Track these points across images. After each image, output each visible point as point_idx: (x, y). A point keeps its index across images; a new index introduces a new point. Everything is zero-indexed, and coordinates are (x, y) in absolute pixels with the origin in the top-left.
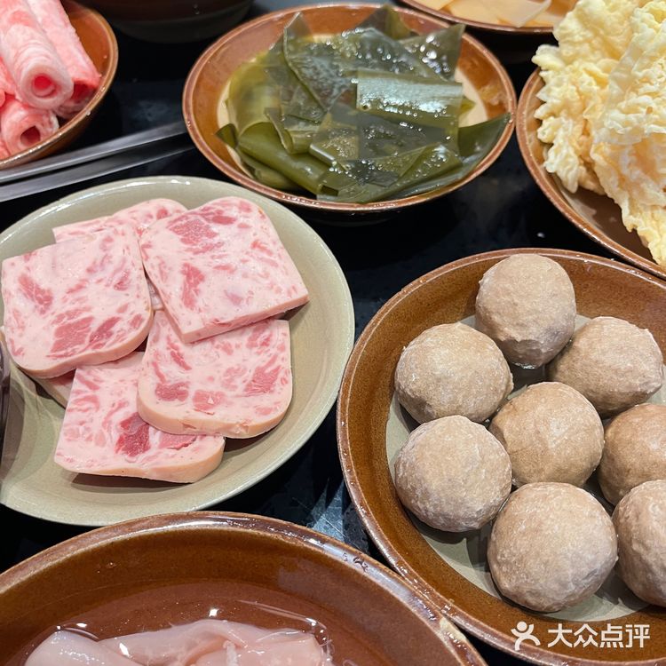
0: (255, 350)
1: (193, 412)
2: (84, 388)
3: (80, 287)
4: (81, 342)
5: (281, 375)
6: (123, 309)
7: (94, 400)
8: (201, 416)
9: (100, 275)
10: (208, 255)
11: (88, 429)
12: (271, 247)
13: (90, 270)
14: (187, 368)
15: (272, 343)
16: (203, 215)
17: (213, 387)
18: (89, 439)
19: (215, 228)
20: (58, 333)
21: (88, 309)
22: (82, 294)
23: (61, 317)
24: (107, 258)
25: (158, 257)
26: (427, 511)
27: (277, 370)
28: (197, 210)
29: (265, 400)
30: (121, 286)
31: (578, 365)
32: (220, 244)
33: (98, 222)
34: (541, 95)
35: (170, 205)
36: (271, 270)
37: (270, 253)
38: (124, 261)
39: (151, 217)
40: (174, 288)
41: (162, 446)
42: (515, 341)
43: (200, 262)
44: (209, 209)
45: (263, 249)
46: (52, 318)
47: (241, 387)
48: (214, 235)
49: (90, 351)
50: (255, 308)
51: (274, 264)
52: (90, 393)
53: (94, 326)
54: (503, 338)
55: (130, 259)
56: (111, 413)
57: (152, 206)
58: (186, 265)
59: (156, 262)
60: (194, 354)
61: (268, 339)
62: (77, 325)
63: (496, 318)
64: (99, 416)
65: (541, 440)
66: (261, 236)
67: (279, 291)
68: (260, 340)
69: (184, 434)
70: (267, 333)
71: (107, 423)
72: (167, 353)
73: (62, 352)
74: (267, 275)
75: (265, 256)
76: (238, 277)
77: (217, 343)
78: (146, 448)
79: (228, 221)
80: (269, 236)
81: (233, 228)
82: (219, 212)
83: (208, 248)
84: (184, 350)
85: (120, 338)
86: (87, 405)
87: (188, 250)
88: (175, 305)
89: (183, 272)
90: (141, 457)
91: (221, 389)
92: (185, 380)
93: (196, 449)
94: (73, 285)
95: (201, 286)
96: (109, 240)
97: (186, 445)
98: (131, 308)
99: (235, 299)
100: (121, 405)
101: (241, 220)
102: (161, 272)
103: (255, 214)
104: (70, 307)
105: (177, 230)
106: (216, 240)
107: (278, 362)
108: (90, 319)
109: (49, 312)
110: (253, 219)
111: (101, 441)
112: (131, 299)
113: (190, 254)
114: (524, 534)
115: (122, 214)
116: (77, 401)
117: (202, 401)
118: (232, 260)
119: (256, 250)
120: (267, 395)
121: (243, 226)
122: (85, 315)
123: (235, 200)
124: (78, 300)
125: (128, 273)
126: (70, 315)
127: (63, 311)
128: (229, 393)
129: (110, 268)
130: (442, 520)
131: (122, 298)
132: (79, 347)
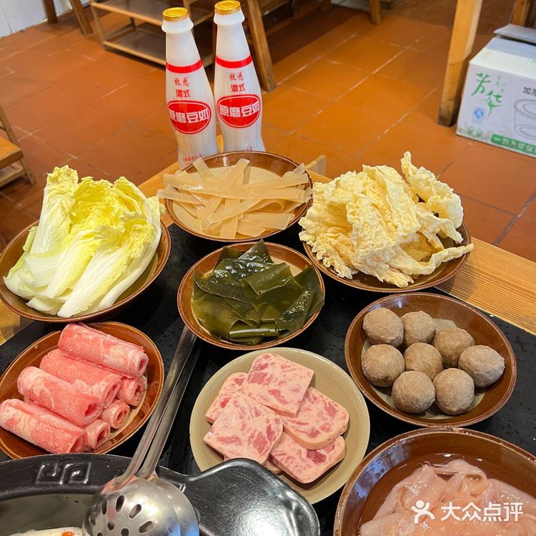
0: (315, 403)
1: (328, 434)
2: (282, 457)
3: (244, 426)
4: (267, 442)
5: (333, 404)
6: (268, 421)
7: (289, 458)
8: (331, 433)
9: (246, 416)
10: (272, 382)
11: (301, 466)
12: (288, 365)
13: (241, 417)
14: (307, 424)
15: (316, 397)
16: (256, 370)
17: (322, 423)
18: (305, 469)
19: (264, 371)
20: (255, 447)
21: (256, 431)
22: (247, 427)
23: (249, 441)
24: (242, 409)
25: (258, 395)
26: (420, 406)
27: (330, 404)
28: (251, 369)
29: (340, 415)
30: (258, 414)
32: (272, 376)
33: (217, 401)
35: (236, 375)
36: (295, 372)
37: (289, 367)
38: (249, 405)
41: (328, 451)
42: (393, 340)
43: (273, 386)
44: (255, 366)
45: (286, 367)
46: (247, 443)
47: (328, 416)
48: (266, 375)
49: (273, 443)
50: (304, 390)
51: (295, 369)
52: (286, 456)
53: (265, 434)
55: (251, 403)
56: (300, 457)
57: (230, 380)
58: (269, 391)
59: (259, 398)
60: (301, 418)
61: (314, 397)
62: (258, 438)
64: (298, 460)
65: (427, 364)
66: (281, 363)
67: (305, 377)
68: (312, 399)
69: (330, 444)
71: (303, 461)
72: (295, 425)
73: (264, 451)
74: (296, 375)
75: (289, 369)
76: (288, 381)
77: (303, 410)
78: (325, 457)
79: (266, 366)
80: (283, 361)
81: (270, 366)
82: (260, 365)
83: (269, 380)
84: (297, 420)
85: (279, 431)
86: (290, 460)
87: (264, 385)
88: (281, 407)
89: (271, 394)
90: (327, 460)
91: (325, 422)
92: (312, 428)
93: (338, 445)
94: (241, 427)
95: (282, 394)
96: (235, 402)
97: (334, 447)
98: (270, 418)
99: (296, 390)
100: (300, 452)
101: (270, 362)
102: (265, 399)
103: (272, 357)
104: (249, 435)
105: (253, 382)
106: (269, 376)
107: (327, 401)
108: (260, 433)
109: (243, 442)
110: (273, 359)
111: (309, 466)
112: (265, 417)
113: (266, 387)
114: (449, 390)
116: (286, 462)
117: (326, 429)
118: (281, 378)
119: (285, 369)
120: (338, 413)
121: (273, 364)
122: (257, 433)
123: (260, 357)
124: (248, 430)
125: (255, 408)
126: (252, 437)
127: (248, 438)
128: (328, 421)
129: (248, 411)
130: (426, 405)
131: (263, 418)
132: (268, 444)
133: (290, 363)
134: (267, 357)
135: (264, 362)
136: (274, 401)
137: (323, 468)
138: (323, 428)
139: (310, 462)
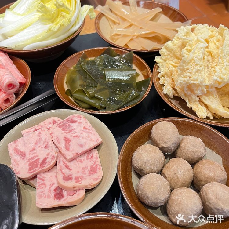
0: (89, 160)
1: (75, 183)
2: (40, 181)
3: (34, 149)
4: (37, 167)
5: (98, 167)
6: (48, 154)
7: (44, 184)
8: (78, 184)
9: (39, 145)
10: (71, 133)
11: (44, 194)
12: (89, 128)
13: (36, 144)
14: (71, 170)
15: (93, 157)
16: (67, 121)
17: (80, 174)
18: (45, 197)
19: (71, 124)
20: (29, 165)
21: (37, 156)
22: (35, 151)
23: (29, 160)
24: (40, 139)
25: (56, 136)
26: (148, 202)
27: (97, 166)
28: (65, 120)
29: (95, 176)
30: (46, 147)
31: (182, 151)
32: (74, 129)
33: (34, 127)
34: (159, 70)
35: (56, 119)
36: (90, 135)
37: (89, 130)
38: (46, 139)
39: (51, 123)
40: (62, 145)
41: (68, 195)
42: (164, 147)
43: (69, 136)
44: (68, 119)
45: (87, 129)
46: (27, 160)
47: (88, 173)
49: (40, 169)
50: (87, 148)
51: (91, 133)
52: (42, 182)
53: (40, 161)
54: (161, 147)
55: (47, 138)
56: (50, 187)
57: (51, 120)
58: (65, 137)
59: (55, 138)
60: (72, 165)
61: (92, 156)
62: (35, 162)
63: (158, 141)
64: (47, 189)
65: (176, 176)
66: (85, 125)
67: (93, 141)
68: (90, 157)
69: (73, 191)
70: (91, 154)
71: (49, 191)
72: (64, 166)
73: (32, 171)
74: (89, 137)
75: (87, 131)
76: (81, 138)
77: (77, 160)
78: (63, 197)
79: (75, 122)
80: (88, 124)
81: (77, 124)
82: (72, 119)
83: (70, 131)
84: (68, 164)
85: (49, 163)
86: (43, 186)
87: (65, 132)
88: (63, 150)
89: (64, 140)
90: (62, 200)
91: (82, 175)
92: (71, 174)
93: (78, 195)
94: (31, 149)
95: (70, 143)
96: (40, 133)
97: (75, 194)
98: (51, 153)
99: (81, 146)
100: (53, 184)
101: (79, 121)
102: (58, 141)
103: (83, 118)
104: (32, 156)
105: (60, 127)
106: (72, 128)
107: (97, 163)
108: (38, 159)
109: (25, 159)
110: (82, 120)
111: (49, 197)
112: (50, 151)
113: (65, 134)
114: (177, 205)
116: (39, 186)
117: (77, 180)
118: (78, 134)
119: (85, 130)
120: (96, 174)
121: (80, 123)
122: (37, 158)
123: (76, 115)
124: (34, 153)
125: (48, 143)
127: (30, 158)
128: (84, 176)
129: (42, 142)
130: (153, 204)
131: (47, 151)
132: (37, 168)
134: (79, 117)
135: (76, 119)
138: (76, 178)
139: (53, 194)
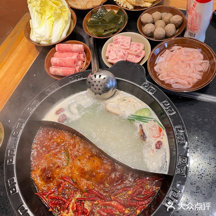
6: (123, 52)
11: (135, 60)
13: (115, 53)
14: (133, 50)
19: (117, 41)
21: (120, 55)
22: (118, 55)
24: (115, 51)
30: (120, 51)
32: (120, 41)
34: (119, 3)
35: (110, 44)
36: (126, 38)
42: (150, 22)
43: (121, 44)
44: (114, 40)
47: (138, 47)
48: (118, 41)
53: (123, 55)
57: (109, 46)
62: (122, 57)
71: (135, 58)
76: (125, 42)
78: (140, 56)
83: (119, 42)
86: (132, 59)
88: (125, 48)
89: (121, 46)
92: (135, 50)
94: (116, 55)
95: (124, 45)
97: (142, 53)
99: (128, 43)
107: (137, 44)
109: (118, 59)
110: (119, 37)
112: (122, 51)
113: (119, 44)
115: (107, 49)
118: (122, 41)
119: (123, 39)
120: (141, 45)
122: (121, 56)
126: (120, 57)
129: (117, 51)
132: (125, 57)
133: (123, 37)
134: (117, 37)
135: (116, 38)
136: (123, 47)
137: (141, 58)
138: (138, 49)
139: (137, 58)
